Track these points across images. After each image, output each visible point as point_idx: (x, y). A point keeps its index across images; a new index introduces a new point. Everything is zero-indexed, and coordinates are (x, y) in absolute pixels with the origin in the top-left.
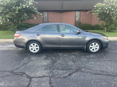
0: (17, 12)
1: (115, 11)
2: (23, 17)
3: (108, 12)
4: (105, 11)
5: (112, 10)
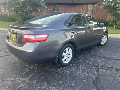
2: (26, 10)
3: (112, 5)
4: (110, 3)
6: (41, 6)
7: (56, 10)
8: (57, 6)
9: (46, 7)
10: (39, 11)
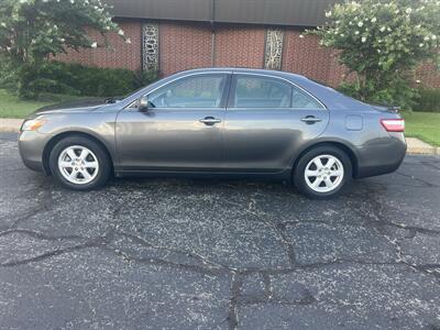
0: (15, 17)
1: (394, 34)
2: (39, 38)
3: (364, 40)
4: (357, 33)
5: (383, 29)
6: (98, 27)
7: (152, 42)
8: (154, 30)
9: (121, 32)
10: (94, 45)
